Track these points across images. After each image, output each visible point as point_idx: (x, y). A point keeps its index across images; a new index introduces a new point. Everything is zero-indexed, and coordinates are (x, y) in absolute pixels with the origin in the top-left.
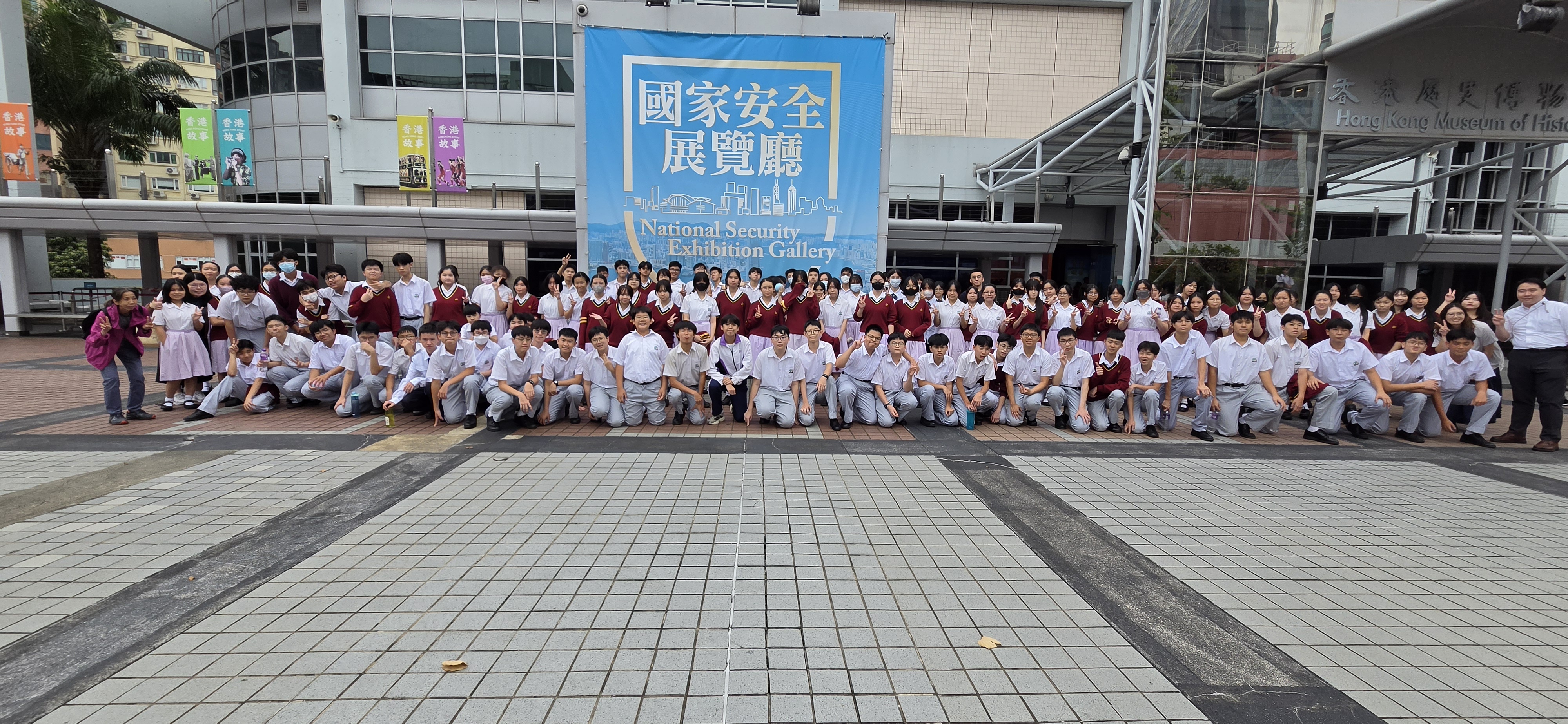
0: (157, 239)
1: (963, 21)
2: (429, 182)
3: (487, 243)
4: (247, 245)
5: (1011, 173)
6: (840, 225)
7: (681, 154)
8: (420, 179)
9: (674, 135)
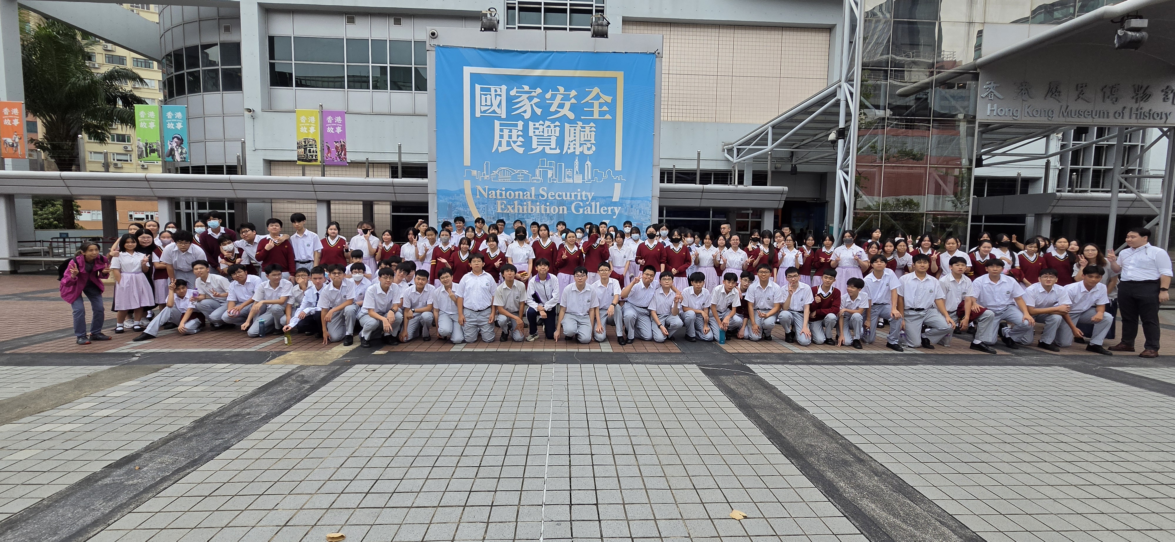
0: (115, 201)
1: (713, 38)
2: (319, 158)
3: (362, 202)
4: (183, 205)
5: (750, 149)
6: (624, 189)
7: (506, 138)
8: (312, 156)
9: (501, 125)
